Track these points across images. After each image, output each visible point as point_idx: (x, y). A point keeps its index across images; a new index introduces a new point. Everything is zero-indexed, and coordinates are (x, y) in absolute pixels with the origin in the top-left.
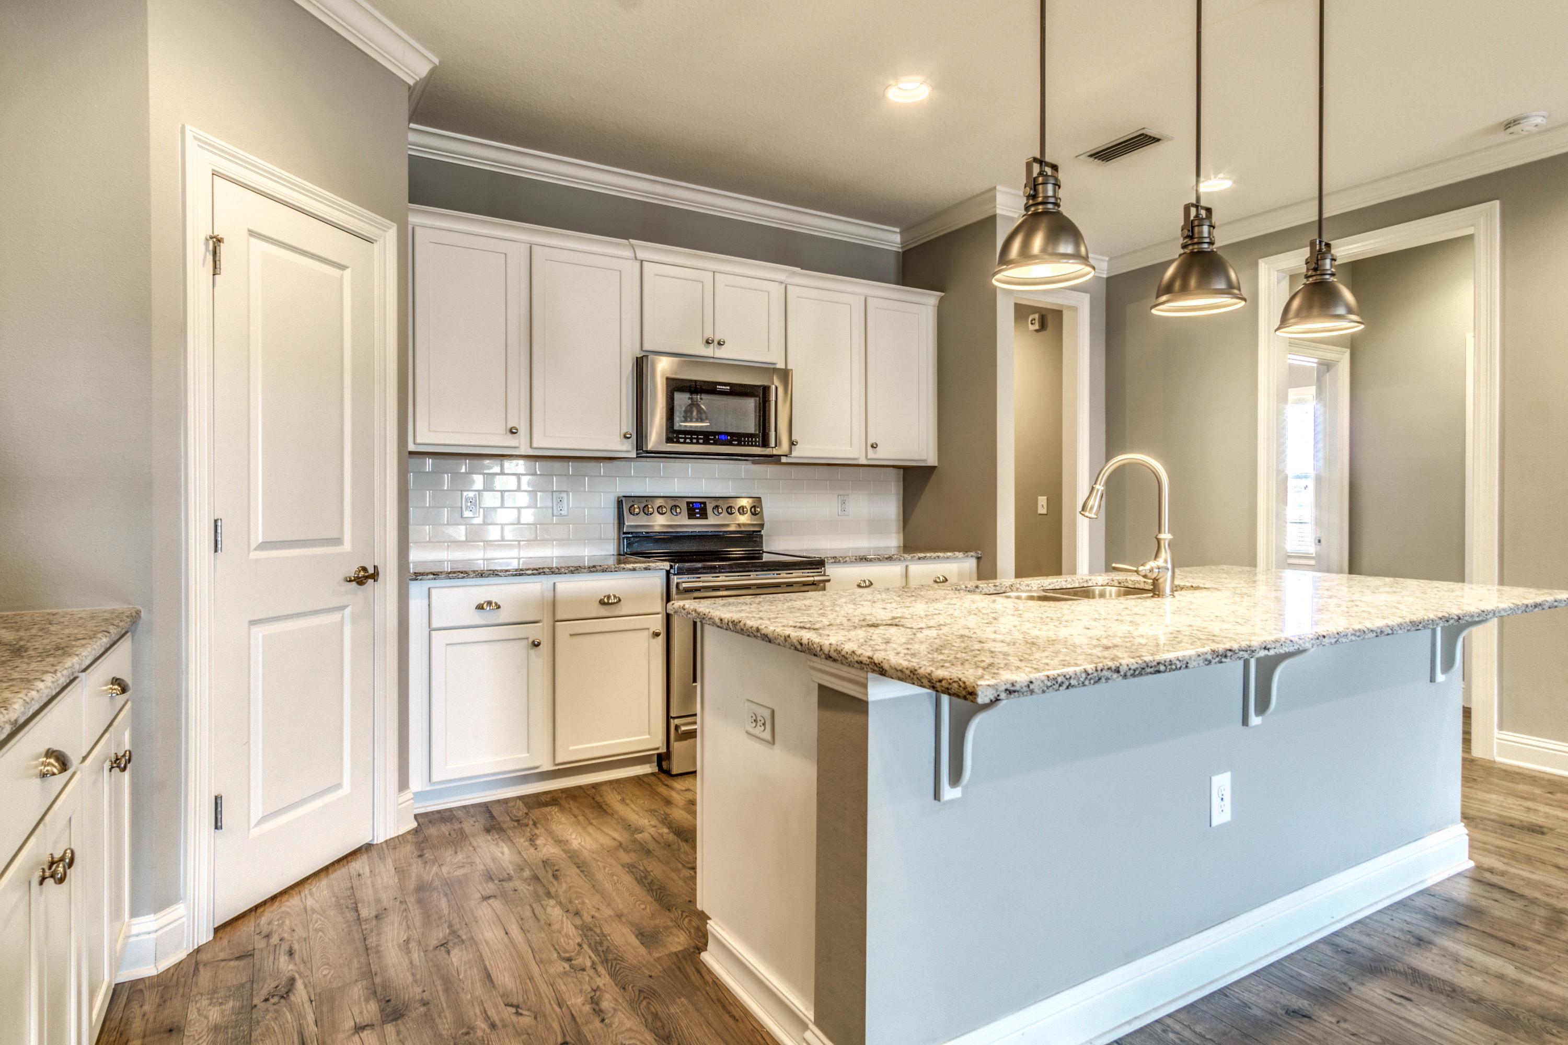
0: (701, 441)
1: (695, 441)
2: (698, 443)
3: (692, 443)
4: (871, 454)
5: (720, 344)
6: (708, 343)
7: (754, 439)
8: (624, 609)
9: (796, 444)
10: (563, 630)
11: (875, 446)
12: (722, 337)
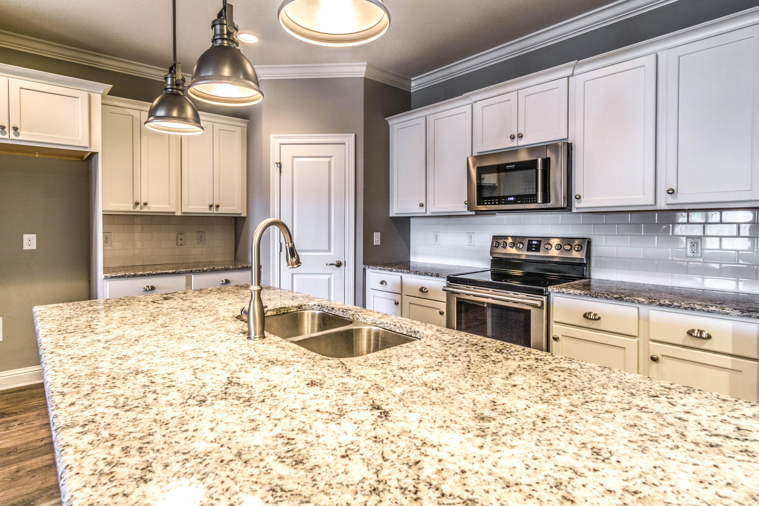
0: (497, 203)
1: (493, 203)
2: (495, 204)
3: (491, 204)
4: (670, 199)
5: (520, 136)
6: (512, 137)
7: (532, 198)
8: (430, 296)
9: (579, 198)
10: (407, 300)
11: (671, 192)
12: (521, 131)
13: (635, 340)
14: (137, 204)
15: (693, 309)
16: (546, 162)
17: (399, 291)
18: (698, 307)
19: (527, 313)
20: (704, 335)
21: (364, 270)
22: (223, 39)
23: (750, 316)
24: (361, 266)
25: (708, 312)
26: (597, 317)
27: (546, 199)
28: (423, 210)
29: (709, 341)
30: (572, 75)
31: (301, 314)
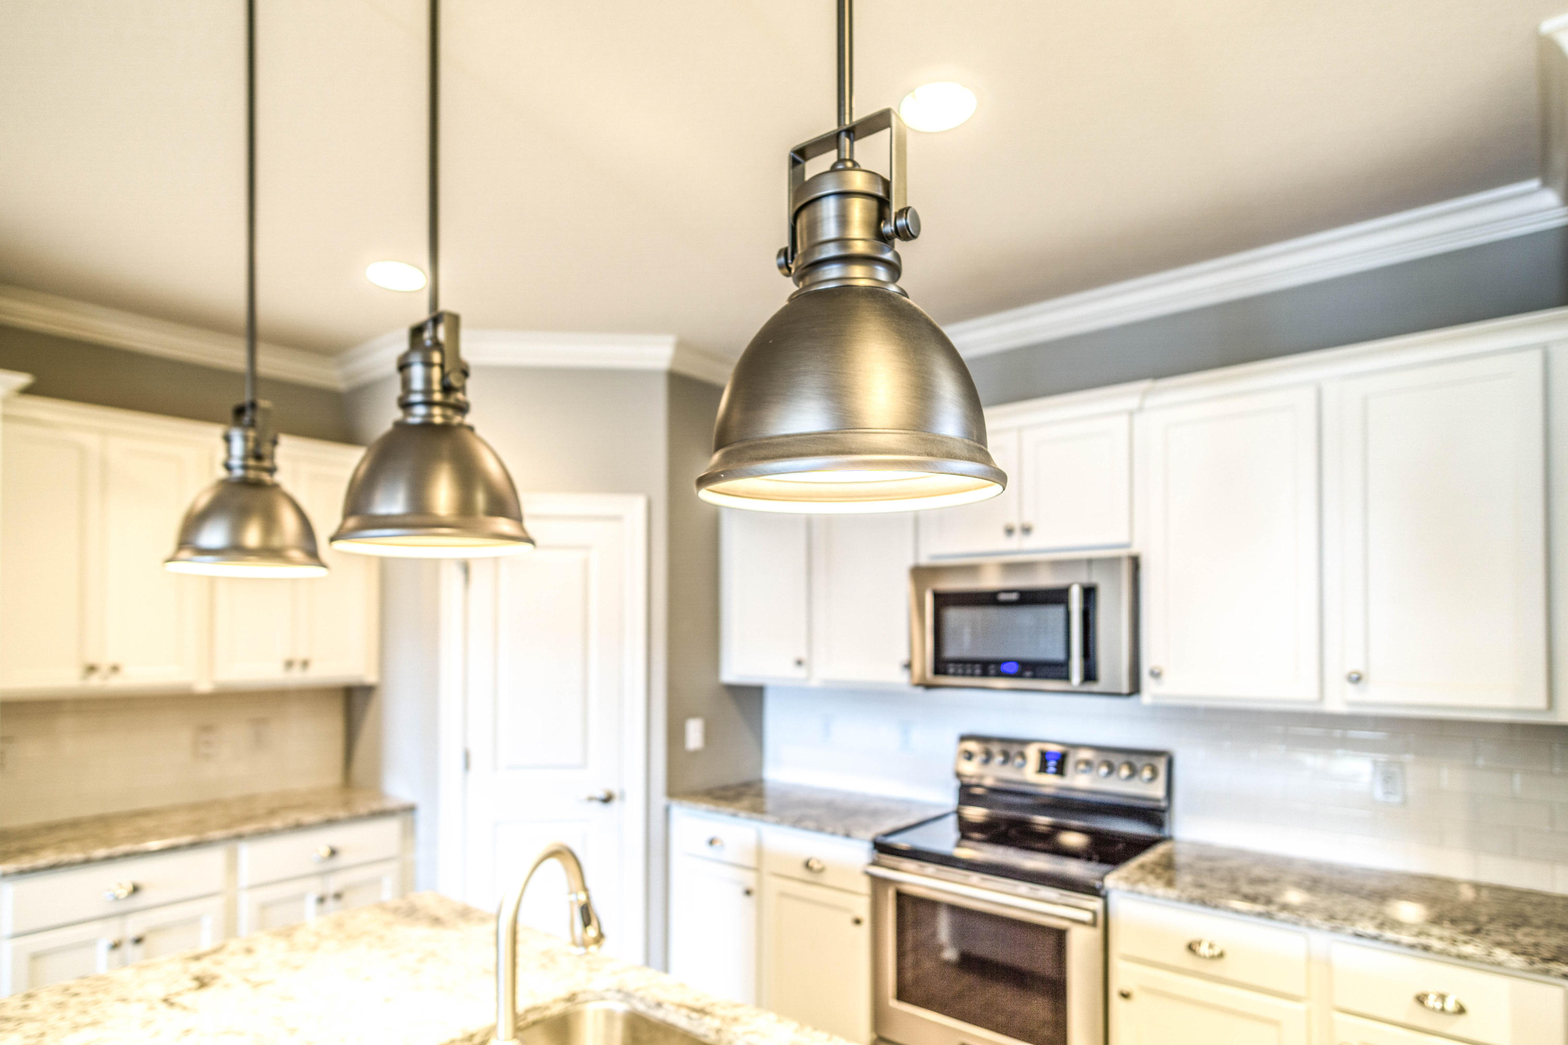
0: (977, 672)
1: (968, 672)
2: (973, 675)
3: (965, 675)
5: (1027, 530)
6: (1009, 531)
7: (1059, 670)
8: (827, 878)
9: (1156, 675)
10: (774, 885)
11: (1356, 679)
12: (1028, 519)
13: (1300, 1007)
14: (91, 669)
15: (1426, 948)
16: (1089, 593)
17: (751, 861)
18: (1437, 944)
19: (1060, 936)
20: (1450, 1006)
21: (667, 810)
22: (429, 403)
23: (1547, 972)
24: (660, 798)
25: (1460, 957)
26: (1216, 951)
27: (1090, 675)
28: (801, 673)
29: (1461, 1019)
30: (1141, 409)
31: (578, 1014)
